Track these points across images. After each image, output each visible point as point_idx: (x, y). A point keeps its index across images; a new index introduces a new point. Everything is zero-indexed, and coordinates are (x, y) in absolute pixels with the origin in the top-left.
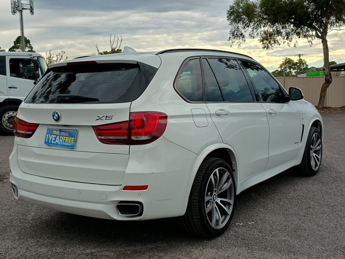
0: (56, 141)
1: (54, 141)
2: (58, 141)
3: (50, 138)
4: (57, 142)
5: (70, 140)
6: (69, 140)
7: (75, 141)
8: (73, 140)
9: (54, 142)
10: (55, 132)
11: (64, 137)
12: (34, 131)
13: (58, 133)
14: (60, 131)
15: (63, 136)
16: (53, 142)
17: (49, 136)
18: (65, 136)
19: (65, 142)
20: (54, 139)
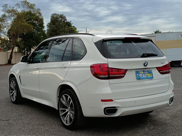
0: (143, 77)
1: (142, 77)
3: (140, 76)
5: (150, 75)
7: (152, 75)
10: (141, 72)
12: (125, 74)
13: (143, 72)
14: (144, 71)
15: (146, 74)
17: (138, 75)
19: (148, 76)
20: (142, 76)
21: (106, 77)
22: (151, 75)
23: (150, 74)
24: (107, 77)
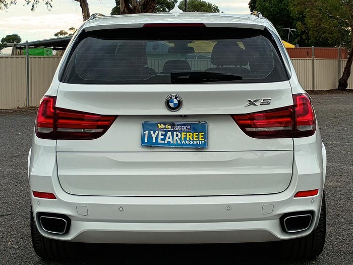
0: (167, 140)
2: (171, 140)
3: (154, 137)
4: (169, 142)
6: (193, 138)
7: (205, 137)
8: (201, 136)
9: (163, 142)
10: (160, 126)
11: (183, 133)
12: (105, 128)
13: (168, 127)
14: (173, 124)
15: (180, 132)
16: (160, 141)
18: (184, 131)
20: (160, 137)
21: (48, 132)
22: (198, 138)
23: (198, 135)
24: (52, 132)
